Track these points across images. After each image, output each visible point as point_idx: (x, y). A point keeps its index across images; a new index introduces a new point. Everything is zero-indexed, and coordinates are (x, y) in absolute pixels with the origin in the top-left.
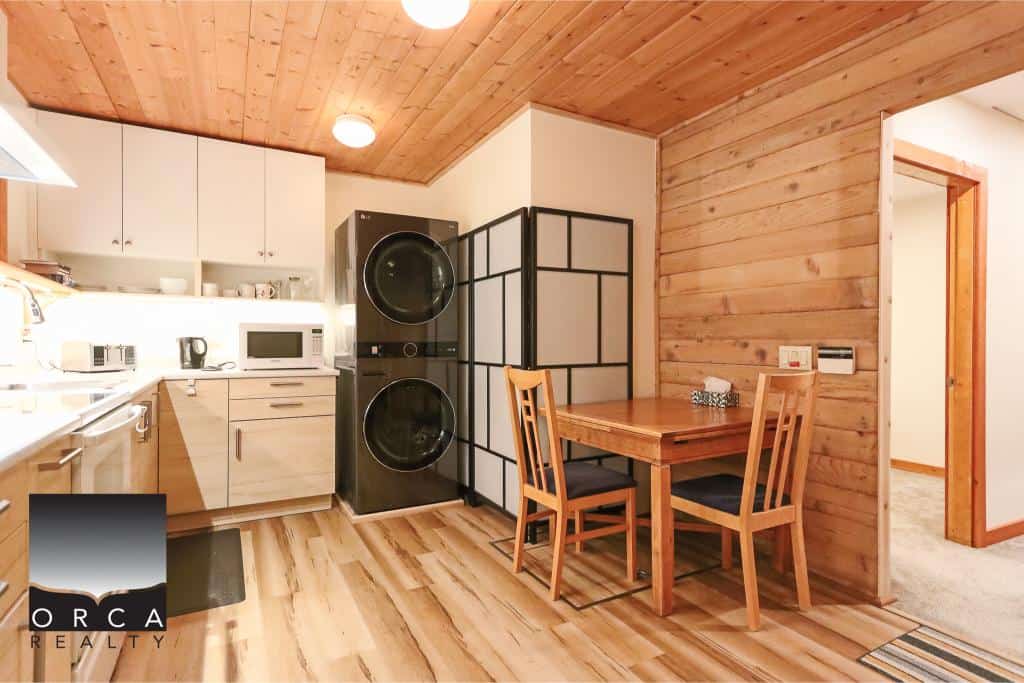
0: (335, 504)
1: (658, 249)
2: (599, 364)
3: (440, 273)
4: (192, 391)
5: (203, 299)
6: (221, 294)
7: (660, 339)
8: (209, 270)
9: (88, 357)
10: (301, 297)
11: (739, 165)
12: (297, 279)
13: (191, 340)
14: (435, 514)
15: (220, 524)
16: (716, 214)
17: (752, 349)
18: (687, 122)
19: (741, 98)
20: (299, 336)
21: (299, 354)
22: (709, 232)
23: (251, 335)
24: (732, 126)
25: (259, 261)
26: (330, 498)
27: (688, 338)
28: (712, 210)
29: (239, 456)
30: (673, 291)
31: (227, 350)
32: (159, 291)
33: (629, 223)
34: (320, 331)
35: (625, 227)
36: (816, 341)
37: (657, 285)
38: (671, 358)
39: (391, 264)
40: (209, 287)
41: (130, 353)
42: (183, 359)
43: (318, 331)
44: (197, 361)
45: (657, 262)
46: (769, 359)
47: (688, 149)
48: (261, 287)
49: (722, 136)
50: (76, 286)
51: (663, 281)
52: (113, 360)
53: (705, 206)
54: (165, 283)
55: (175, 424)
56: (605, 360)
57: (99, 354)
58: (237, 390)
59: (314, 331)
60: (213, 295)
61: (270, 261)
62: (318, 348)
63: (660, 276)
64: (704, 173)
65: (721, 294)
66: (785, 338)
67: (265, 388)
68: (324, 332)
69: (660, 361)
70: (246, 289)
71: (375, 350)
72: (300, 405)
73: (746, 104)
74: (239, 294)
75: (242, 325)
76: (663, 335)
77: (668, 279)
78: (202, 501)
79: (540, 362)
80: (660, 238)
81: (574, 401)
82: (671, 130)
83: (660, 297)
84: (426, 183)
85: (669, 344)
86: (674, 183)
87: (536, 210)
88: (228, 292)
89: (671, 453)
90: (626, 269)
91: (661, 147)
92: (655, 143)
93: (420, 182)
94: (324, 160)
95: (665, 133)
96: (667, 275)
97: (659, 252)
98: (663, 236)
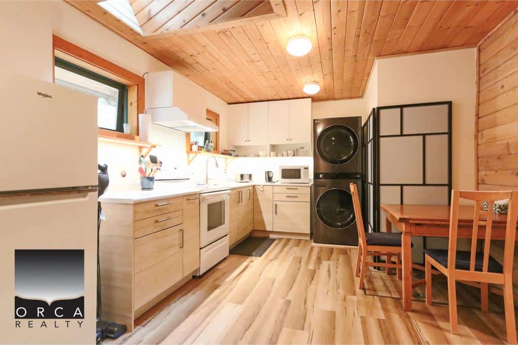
0: (311, 239)
1: (477, 115)
2: (424, 184)
3: (352, 140)
4: (262, 190)
5: (269, 158)
6: (277, 156)
7: (478, 171)
8: (274, 148)
9: (239, 177)
10: (303, 155)
11: (516, 56)
12: (303, 148)
13: (268, 172)
14: (348, 250)
15: (272, 236)
20: (300, 170)
21: (299, 177)
22: (501, 101)
23: (282, 170)
25: (287, 142)
26: (309, 236)
27: (491, 170)
28: (503, 87)
29: (276, 213)
30: (484, 140)
31: (277, 176)
32: (259, 156)
33: (450, 104)
34: (308, 168)
35: (446, 106)
37: (476, 137)
38: (483, 182)
39: (333, 139)
40: (272, 153)
41: (250, 176)
42: (266, 179)
43: (306, 168)
44: (270, 179)
45: (477, 123)
48: (289, 152)
50: (237, 156)
51: (480, 133)
52: (246, 179)
53: (499, 85)
54: (261, 153)
55: (258, 201)
56: (427, 182)
57: (242, 176)
58: (276, 190)
59: (305, 168)
60: (274, 156)
61: (291, 142)
62: (307, 174)
63: (478, 131)
65: (506, 140)
67: (284, 190)
69: (478, 184)
70: (285, 153)
71: (321, 176)
72: (297, 197)
74: (283, 155)
75: (280, 166)
76: (480, 168)
77: (482, 134)
78: (265, 227)
79: (382, 182)
80: (478, 108)
81: (405, 202)
82: (483, 40)
83: (478, 145)
84: (362, 97)
85: (482, 173)
86: (486, 72)
87: (379, 108)
88: (279, 155)
89: (413, 229)
90: (446, 130)
91: (479, 51)
92: (475, 50)
93: (358, 97)
94: (310, 99)
95: (480, 43)
96: (482, 130)
97: (478, 117)
98: (480, 106)
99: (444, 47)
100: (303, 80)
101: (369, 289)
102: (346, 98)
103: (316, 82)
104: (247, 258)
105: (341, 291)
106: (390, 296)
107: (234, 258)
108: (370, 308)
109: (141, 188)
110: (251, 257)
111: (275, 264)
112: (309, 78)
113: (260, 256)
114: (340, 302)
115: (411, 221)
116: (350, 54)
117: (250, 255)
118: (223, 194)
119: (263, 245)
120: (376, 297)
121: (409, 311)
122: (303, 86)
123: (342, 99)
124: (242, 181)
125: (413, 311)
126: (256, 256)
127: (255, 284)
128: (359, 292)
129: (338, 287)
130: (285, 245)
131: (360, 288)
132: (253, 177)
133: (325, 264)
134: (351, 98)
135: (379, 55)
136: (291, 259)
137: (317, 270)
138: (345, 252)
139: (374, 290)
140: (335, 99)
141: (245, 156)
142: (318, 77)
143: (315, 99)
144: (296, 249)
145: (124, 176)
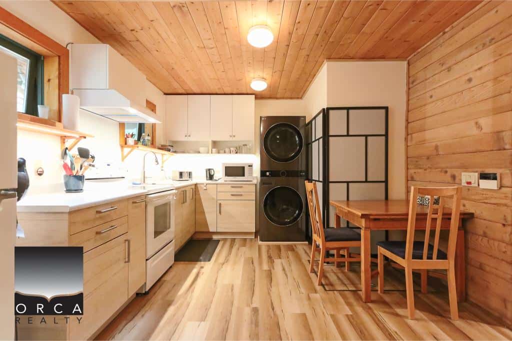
0: (256, 237)
1: (407, 120)
2: (366, 181)
3: (297, 139)
4: (205, 188)
5: (211, 155)
6: (219, 153)
7: (408, 169)
8: (215, 144)
9: (178, 175)
10: (247, 153)
11: (444, 70)
12: (246, 145)
13: (209, 170)
14: (294, 246)
15: (215, 237)
16: (434, 98)
17: (449, 174)
18: (420, 50)
19: (444, 33)
20: (243, 168)
21: (243, 175)
22: (430, 109)
23: (226, 167)
24: (441, 49)
25: (231, 139)
26: (254, 234)
27: (420, 168)
28: (431, 97)
29: (220, 212)
30: (414, 142)
31: (219, 174)
32: (199, 152)
33: (386, 109)
35: (383, 111)
36: (480, 170)
37: (406, 139)
38: (413, 179)
39: (278, 137)
40: (214, 150)
41: (190, 174)
42: (207, 177)
43: (250, 166)
44: (211, 177)
45: (407, 127)
46: (457, 180)
47: (420, 65)
48: (232, 149)
49: (436, 56)
50: (175, 152)
51: (409, 136)
52: (185, 177)
53: (428, 95)
54: (201, 149)
55: (200, 199)
56: (369, 179)
57: (181, 174)
58: (220, 188)
59: (249, 166)
60: (216, 153)
61: (234, 139)
62: (251, 173)
63: (408, 135)
64: (428, 77)
65: (436, 143)
66: (466, 168)
67: (228, 188)
68: (253, 166)
69: (408, 180)
70: (227, 150)
71: (268, 174)
72: (241, 195)
73: (447, 36)
74: (225, 152)
75: (224, 164)
76: (409, 167)
77: (412, 136)
78: (208, 228)
79: (331, 180)
80: (408, 114)
81: (350, 199)
82: (413, 55)
83: (407, 146)
84: (301, 98)
85: (411, 171)
86: (415, 84)
87: (328, 109)
88: (221, 151)
89: (372, 224)
90: (384, 133)
91: (409, 64)
92: (406, 63)
93: (298, 98)
94: (254, 96)
95: (410, 57)
96: (411, 134)
97: (408, 122)
98: (410, 113)
99: (383, 58)
100: (252, 75)
101: (327, 285)
102: (287, 98)
103: (264, 79)
104: (196, 264)
105: (303, 290)
106: (346, 289)
107: (181, 266)
108: (334, 303)
109: (65, 189)
110: (199, 263)
111: (228, 268)
112: (260, 73)
113: (209, 260)
114: (306, 302)
115: (371, 217)
116: (304, 53)
117: (197, 260)
118: (170, 195)
119: (209, 247)
120: (335, 292)
121: (369, 302)
122: (250, 82)
123: (283, 98)
124: (181, 179)
125: (372, 302)
126: (205, 261)
127: (214, 295)
128: (319, 288)
129: (298, 286)
130: (231, 247)
131: (319, 285)
132: (193, 175)
133: (278, 262)
134: (291, 98)
135: (329, 58)
136: (243, 260)
137: (272, 270)
138: (292, 249)
139: (332, 285)
140: (277, 98)
141: (183, 152)
142: (267, 74)
143: (259, 96)
144: (243, 249)
145: (40, 175)
